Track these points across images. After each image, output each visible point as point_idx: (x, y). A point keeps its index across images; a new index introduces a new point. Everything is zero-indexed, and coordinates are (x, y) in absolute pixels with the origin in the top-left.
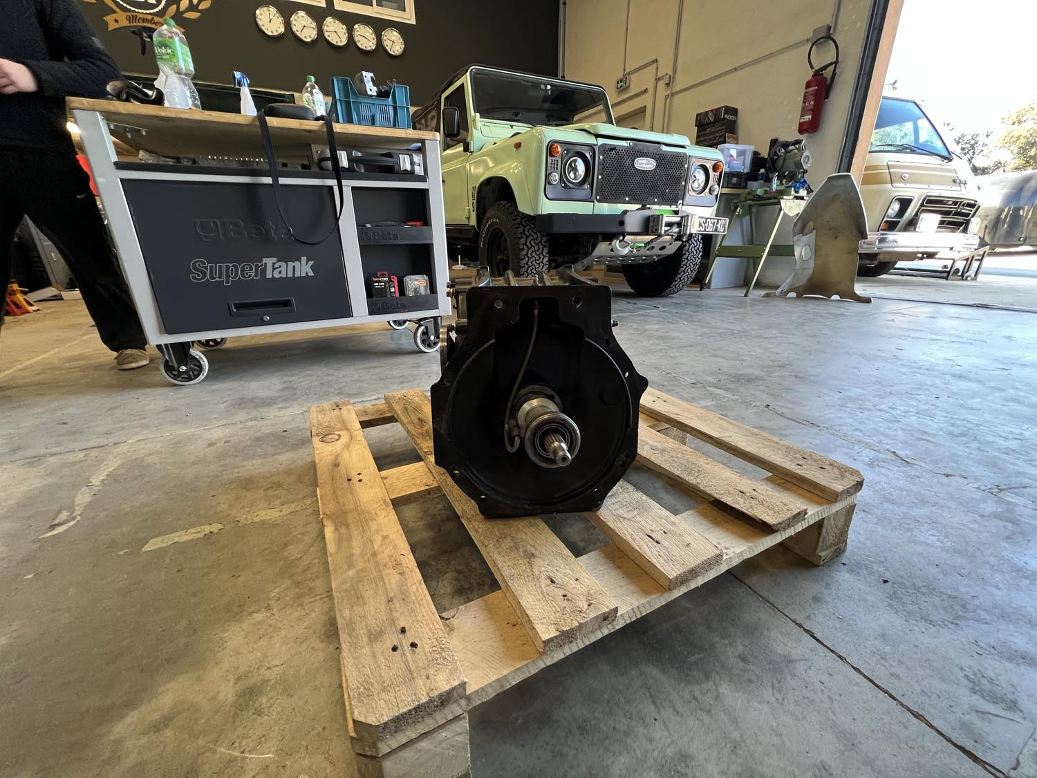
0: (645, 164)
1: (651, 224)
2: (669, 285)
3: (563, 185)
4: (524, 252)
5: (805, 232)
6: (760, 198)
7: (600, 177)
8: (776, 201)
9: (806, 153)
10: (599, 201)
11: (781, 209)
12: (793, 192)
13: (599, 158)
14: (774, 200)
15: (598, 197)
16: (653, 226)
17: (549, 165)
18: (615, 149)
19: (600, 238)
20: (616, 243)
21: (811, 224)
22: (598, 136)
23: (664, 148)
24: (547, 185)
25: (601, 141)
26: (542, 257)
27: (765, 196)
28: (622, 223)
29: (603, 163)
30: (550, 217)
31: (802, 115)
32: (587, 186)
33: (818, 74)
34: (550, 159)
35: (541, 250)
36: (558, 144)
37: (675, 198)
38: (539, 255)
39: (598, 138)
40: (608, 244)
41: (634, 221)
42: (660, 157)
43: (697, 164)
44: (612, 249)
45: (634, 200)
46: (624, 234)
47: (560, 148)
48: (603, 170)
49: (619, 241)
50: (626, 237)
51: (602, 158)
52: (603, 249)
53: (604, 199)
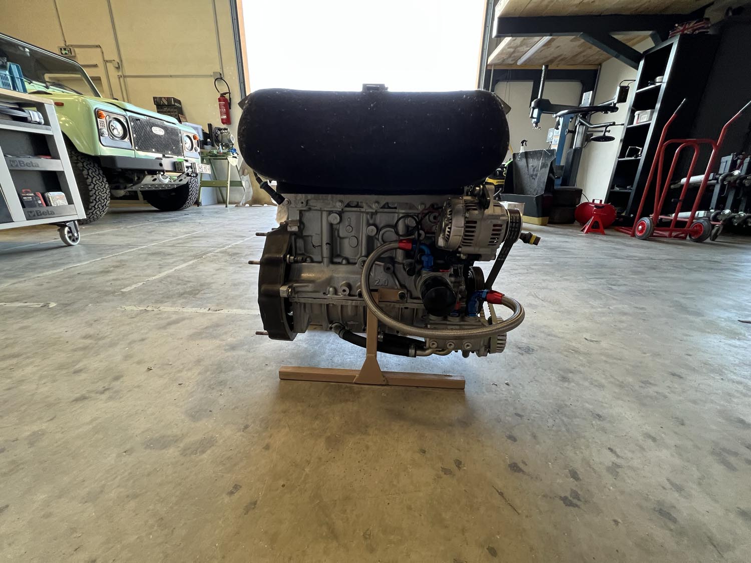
0: (158, 131)
1: (176, 166)
2: (184, 203)
3: (111, 138)
4: (89, 180)
5: (245, 174)
6: (216, 156)
7: (134, 135)
8: (225, 157)
9: (232, 135)
10: (137, 150)
11: (228, 162)
12: (231, 154)
14: (224, 156)
15: (137, 148)
16: (178, 168)
17: (99, 124)
18: (139, 120)
19: (146, 173)
20: (158, 176)
21: (246, 170)
22: (125, 110)
23: (165, 122)
24: (101, 137)
25: (129, 114)
26: (104, 184)
27: (218, 154)
28: (161, 165)
29: (134, 127)
30: (112, 159)
31: (221, 115)
32: (127, 140)
33: (223, 95)
34: (98, 119)
35: (101, 179)
36: (101, 111)
37: (179, 152)
38: (101, 183)
39: (127, 112)
40: (152, 177)
41: (167, 164)
42: (165, 128)
43: (185, 134)
44: (155, 180)
45: (158, 151)
46: (163, 171)
47: (104, 114)
48: (135, 132)
49: (160, 175)
50: (166, 173)
51: (132, 124)
52: (148, 179)
53: (140, 149)
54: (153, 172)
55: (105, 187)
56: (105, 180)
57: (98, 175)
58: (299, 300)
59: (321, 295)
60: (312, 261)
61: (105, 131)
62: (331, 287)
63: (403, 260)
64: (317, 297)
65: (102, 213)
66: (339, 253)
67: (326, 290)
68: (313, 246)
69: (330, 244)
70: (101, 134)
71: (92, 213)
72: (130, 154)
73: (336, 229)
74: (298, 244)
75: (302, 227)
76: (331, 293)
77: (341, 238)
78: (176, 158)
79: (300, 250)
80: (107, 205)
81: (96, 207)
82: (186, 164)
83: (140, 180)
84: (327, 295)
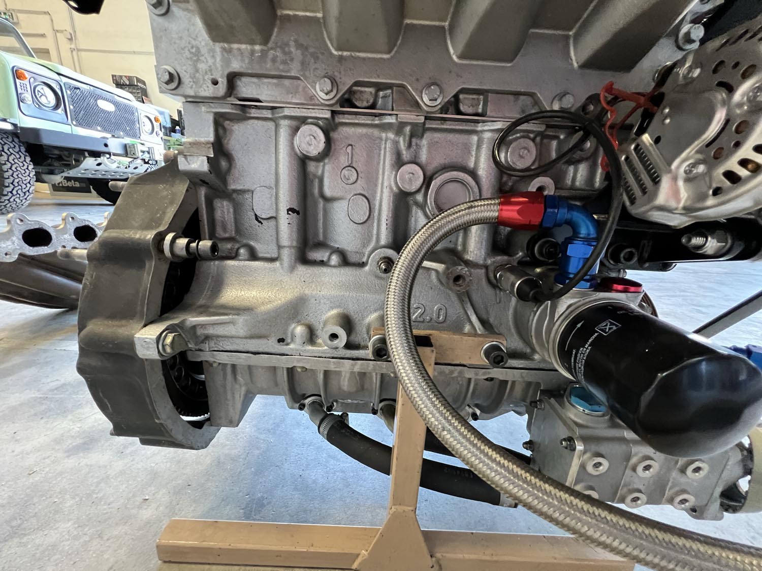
0: (105, 106)
1: (128, 149)
3: (37, 106)
4: (4, 158)
7: (71, 107)
10: (74, 125)
13: (66, 92)
15: (74, 123)
16: (131, 151)
17: (18, 86)
18: (79, 89)
19: (87, 154)
20: (103, 159)
22: (59, 74)
23: (116, 96)
24: (21, 103)
25: (65, 80)
28: (106, 145)
29: (71, 97)
30: (35, 132)
32: (60, 111)
34: (17, 80)
35: (23, 159)
36: (23, 71)
37: (135, 134)
38: (22, 162)
39: (61, 77)
40: (96, 160)
41: (115, 145)
42: (116, 104)
43: (143, 114)
44: (99, 164)
45: (105, 130)
46: (109, 154)
47: (27, 75)
48: (73, 102)
49: (105, 158)
50: (112, 156)
51: (69, 92)
52: (89, 163)
53: (80, 124)
54: (96, 154)
55: (27, 169)
56: (28, 159)
57: (18, 153)
58: (213, 356)
59: (271, 345)
60: (253, 256)
61: (28, 96)
62: (299, 322)
63: (485, 259)
64: (261, 350)
65: (24, 201)
66: (321, 238)
67: (285, 333)
68: (257, 218)
69: (298, 213)
70: (20, 100)
71: (9, 200)
72: (66, 129)
73: (315, 176)
74: (218, 214)
75: (224, 164)
76: (298, 340)
77: (327, 200)
78: (128, 140)
79: (225, 229)
80: (30, 191)
81: (14, 192)
82: (140, 148)
83: (78, 162)
84: (288, 344)
